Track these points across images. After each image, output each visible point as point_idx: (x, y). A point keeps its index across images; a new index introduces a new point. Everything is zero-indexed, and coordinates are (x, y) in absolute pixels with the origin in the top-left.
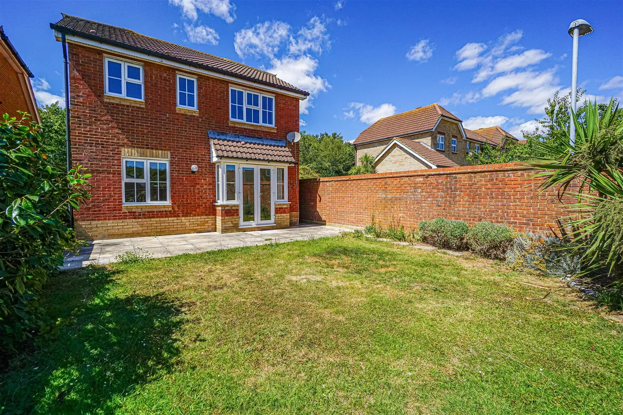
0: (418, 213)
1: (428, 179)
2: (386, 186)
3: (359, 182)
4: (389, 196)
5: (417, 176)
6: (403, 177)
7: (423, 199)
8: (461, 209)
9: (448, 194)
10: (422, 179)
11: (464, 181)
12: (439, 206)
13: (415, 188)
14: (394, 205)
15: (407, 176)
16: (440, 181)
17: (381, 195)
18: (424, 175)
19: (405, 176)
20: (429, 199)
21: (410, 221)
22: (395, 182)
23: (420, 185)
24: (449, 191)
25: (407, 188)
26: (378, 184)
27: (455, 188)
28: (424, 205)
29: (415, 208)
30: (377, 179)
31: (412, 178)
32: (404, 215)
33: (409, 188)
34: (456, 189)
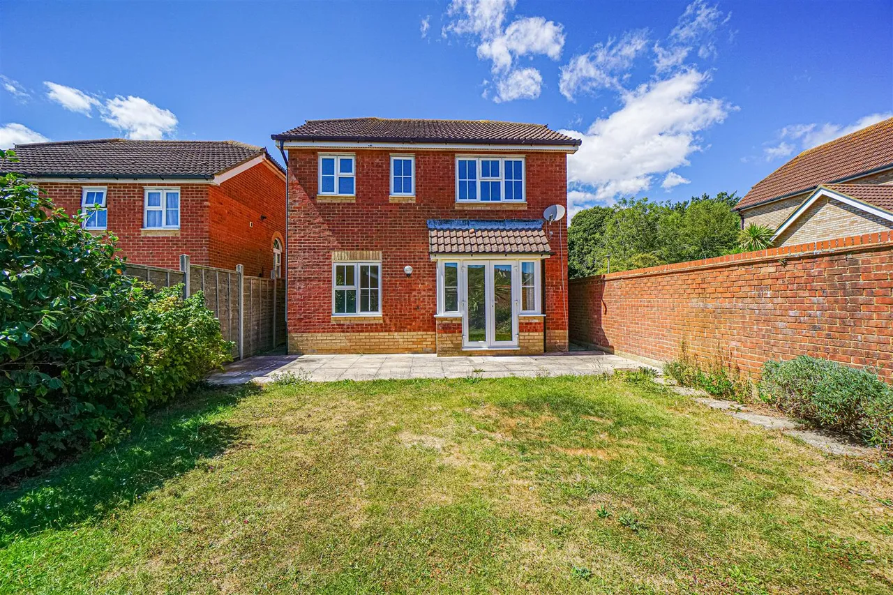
0: (768, 343)
1: (788, 268)
2: (705, 286)
3: (660, 279)
4: (710, 305)
5: (763, 262)
6: (734, 265)
7: (778, 312)
8: (875, 337)
9: (836, 302)
10: (772, 269)
11: (879, 268)
12: (814, 328)
13: (760, 287)
14: (720, 322)
15: (743, 265)
16: (815, 272)
17: (696, 303)
18: (776, 261)
19: (739, 265)
20: (791, 313)
21: (752, 358)
22: (720, 278)
23: (770, 282)
24: (840, 293)
25: (743, 289)
26: (689, 282)
27: (854, 286)
28: (780, 325)
29: (761, 330)
30: (687, 272)
31: (753, 268)
32: (739, 344)
33: (746, 289)
34: (858, 290)
